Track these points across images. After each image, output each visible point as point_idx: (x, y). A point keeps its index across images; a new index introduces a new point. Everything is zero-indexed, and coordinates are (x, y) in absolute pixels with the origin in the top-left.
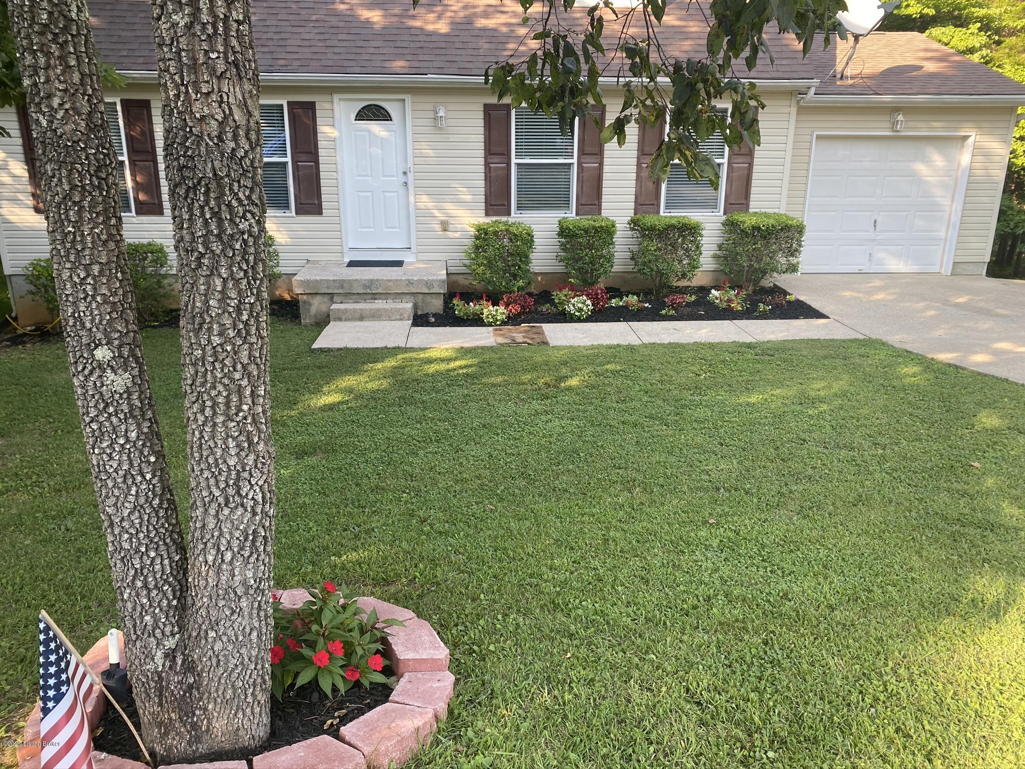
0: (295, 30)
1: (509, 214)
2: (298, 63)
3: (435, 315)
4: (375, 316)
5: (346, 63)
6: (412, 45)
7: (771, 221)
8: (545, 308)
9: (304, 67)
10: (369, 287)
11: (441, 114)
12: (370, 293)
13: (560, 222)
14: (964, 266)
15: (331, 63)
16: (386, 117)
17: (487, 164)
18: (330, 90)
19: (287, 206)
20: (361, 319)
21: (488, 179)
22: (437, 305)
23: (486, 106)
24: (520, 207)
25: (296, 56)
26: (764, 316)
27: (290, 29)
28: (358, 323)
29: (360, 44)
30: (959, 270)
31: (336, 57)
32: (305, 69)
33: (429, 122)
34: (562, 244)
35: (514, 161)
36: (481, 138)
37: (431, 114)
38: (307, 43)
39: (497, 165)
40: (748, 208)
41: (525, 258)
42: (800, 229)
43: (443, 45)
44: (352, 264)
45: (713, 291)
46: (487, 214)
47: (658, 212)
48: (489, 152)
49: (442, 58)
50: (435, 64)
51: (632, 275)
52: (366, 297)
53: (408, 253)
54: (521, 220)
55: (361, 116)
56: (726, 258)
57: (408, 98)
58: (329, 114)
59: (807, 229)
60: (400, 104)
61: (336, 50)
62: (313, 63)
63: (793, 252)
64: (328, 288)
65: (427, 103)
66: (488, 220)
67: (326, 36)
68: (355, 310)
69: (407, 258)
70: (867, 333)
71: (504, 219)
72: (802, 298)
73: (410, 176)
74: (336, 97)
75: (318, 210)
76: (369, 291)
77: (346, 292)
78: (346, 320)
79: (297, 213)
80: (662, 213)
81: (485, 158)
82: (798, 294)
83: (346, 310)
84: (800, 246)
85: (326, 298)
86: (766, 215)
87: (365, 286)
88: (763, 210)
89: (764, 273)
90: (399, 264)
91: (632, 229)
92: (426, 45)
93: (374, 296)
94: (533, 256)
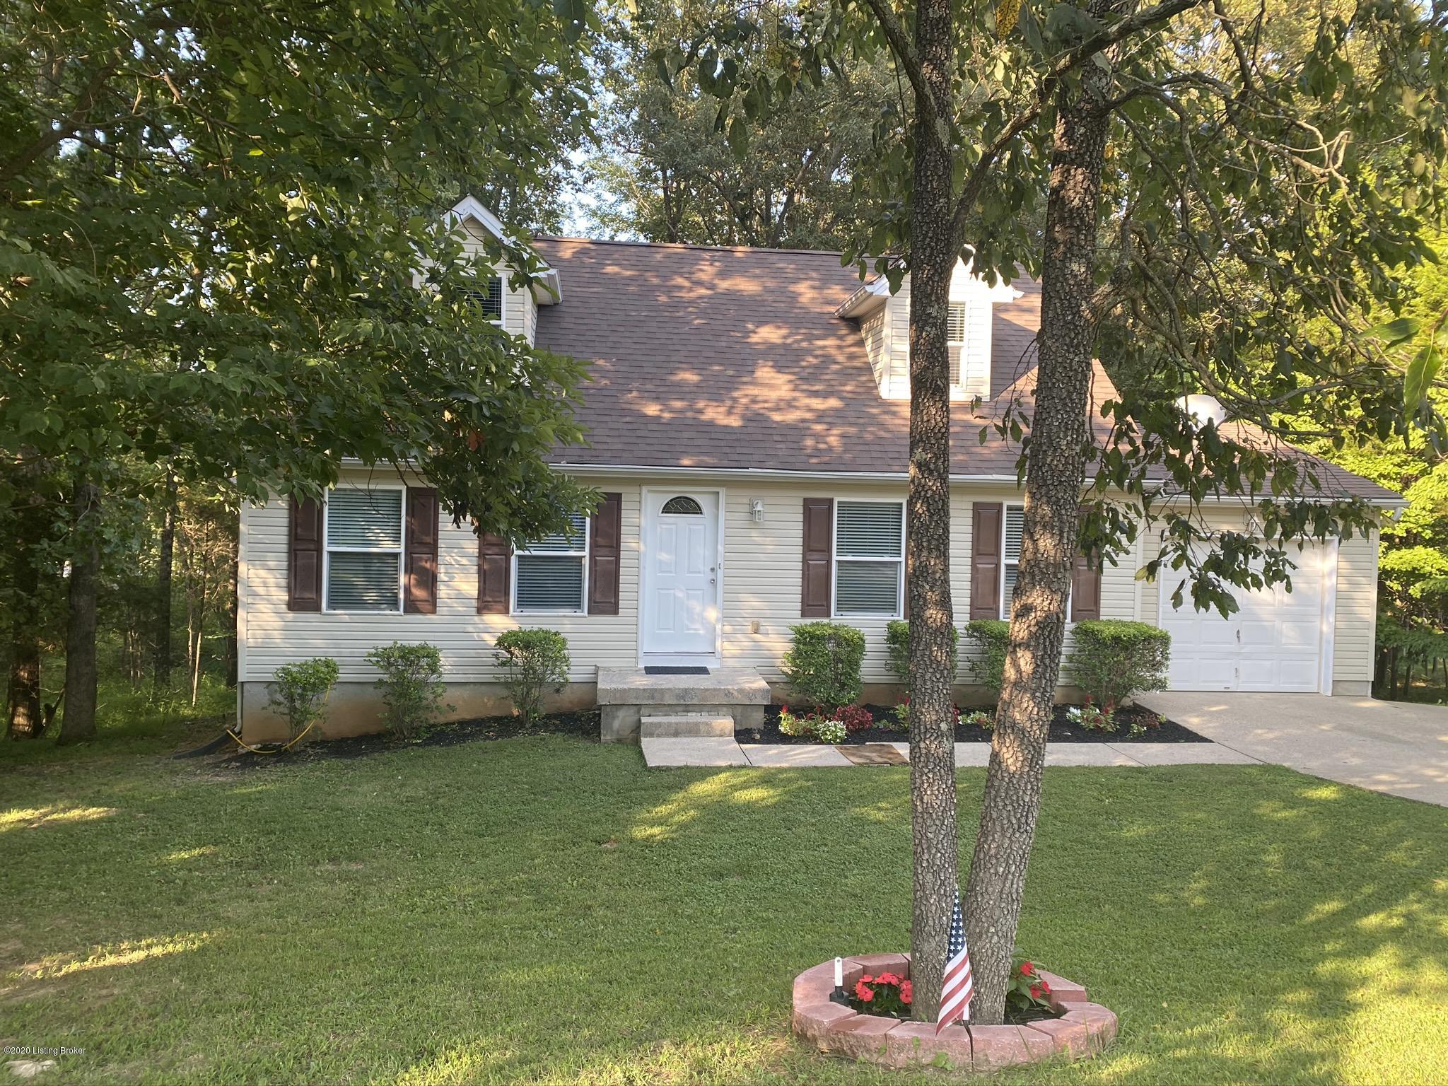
0: (601, 418)
1: (828, 615)
2: (609, 454)
3: (759, 731)
4: (693, 731)
5: (660, 455)
6: (728, 437)
7: (1132, 631)
8: (882, 724)
9: (615, 458)
10: (683, 697)
11: (759, 508)
12: (685, 703)
13: (890, 626)
14: (1346, 685)
15: (644, 454)
16: (697, 510)
17: (805, 561)
18: (639, 482)
19: (578, 605)
20: (676, 734)
21: (806, 577)
22: (757, 719)
23: (805, 500)
24: (839, 609)
25: (606, 447)
26: (1139, 738)
27: (595, 418)
28: (673, 739)
29: (674, 435)
30: (1340, 690)
31: (648, 448)
32: (618, 460)
33: (745, 516)
34: (893, 650)
35: (835, 558)
36: (800, 533)
37: (747, 508)
38: (616, 433)
39: (817, 562)
40: (1098, 615)
41: (854, 665)
42: (1165, 640)
43: (760, 437)
44: (650, 670)
45: (1072, 709)
46: (803, 615)
47: (997, 618)
48: (808, 548)
49: (762, 451)
50: (756, 457)
51: (974, 689)
52: (678, 709)
53: (711, 658)
54: (845, 623)
55: (667, 509)
56: (1078, 670)
57: (722, 492)
58: (636, 506)
59: (1172, 640)
60: (712, 497)
61: (649, 441)
62: (625, 454)
63: (1156, 666)
64: (637, 698)
65: (743, 497)
66: (809, 621)
67: (635, 426)
68: (670, 724)
69: (711, 664)
70: (1262, 758)
71: (826, 621)
72: (1173, 720)
73: (720, 573)
74: (645, 489)
75: (614, 609)
76: (682, 702)
77: (657, 703)
78: (659, 736)
79: (589, 613)
80: (1001, 618)
81: (804, 554)
82: (1168, 715)
83: (660, 724)
84: (1167, 659)
85: (633, 710)
86: (1124, 624)
87: (679, 697)
88: (1118, 618)
89: (1127, 688)
90: (703, 671)
91: (970, 636)
92: (742, 437)
93: (687, 708)
94: (864, 663)
